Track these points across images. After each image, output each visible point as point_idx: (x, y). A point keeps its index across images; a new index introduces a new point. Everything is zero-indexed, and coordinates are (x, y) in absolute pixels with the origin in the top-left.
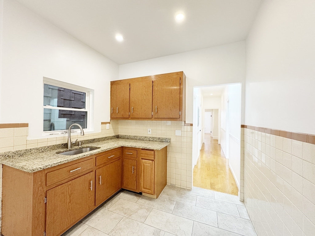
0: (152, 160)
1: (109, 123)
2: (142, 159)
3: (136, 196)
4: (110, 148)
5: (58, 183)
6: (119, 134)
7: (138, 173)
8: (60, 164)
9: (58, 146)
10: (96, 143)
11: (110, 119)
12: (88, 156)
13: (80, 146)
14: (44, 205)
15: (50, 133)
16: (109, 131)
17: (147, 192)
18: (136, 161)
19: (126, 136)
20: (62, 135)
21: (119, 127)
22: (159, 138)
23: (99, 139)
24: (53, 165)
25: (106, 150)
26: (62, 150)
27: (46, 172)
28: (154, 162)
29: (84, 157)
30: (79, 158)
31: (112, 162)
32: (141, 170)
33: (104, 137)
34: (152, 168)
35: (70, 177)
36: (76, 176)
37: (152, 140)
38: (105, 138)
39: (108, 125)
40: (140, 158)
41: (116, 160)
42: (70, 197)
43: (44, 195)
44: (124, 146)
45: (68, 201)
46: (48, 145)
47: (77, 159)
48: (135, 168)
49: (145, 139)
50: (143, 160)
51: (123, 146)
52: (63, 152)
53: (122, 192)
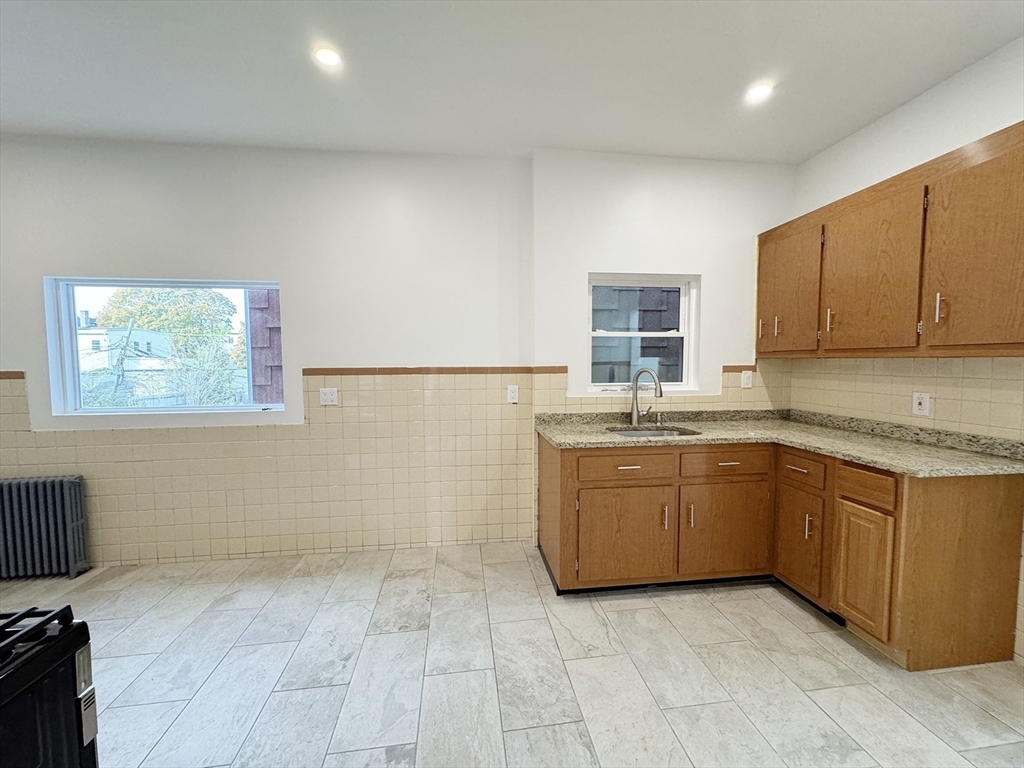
0: (887, 513)
1: (753, 369)
2: (844, 498)
3: (818, 617)
4: (726, 439)
5: (599, 484)
6: (793, 406)
7: (826, 545)
8: (599, 446)
9: (614, 417)
10: (701, 424)
11: (754, 357)
12: (659, 444)
13: (659, 424)
14: (576, 513)
15: (603, 388)
16: (752, 392)
17: (858, 622)
18: (820, 500)
19: (815, 414)
20: (623, 395)
21: (795, 382)
22: (973, 439)
23: (714, 413)
24: (588, 446)
25: (713, 443)
26: (619, 426)
27: (578, 454)
28: (891, 519)
29: (650, 444)
30: (638, 445)
31: (732, 482)
32: (839, 538)
33: (732, 410)
34: (882, 541)
35: (619, 480)
36: (633, 483)
37: (933, 440)
38: (734, 412)
39: (746, 375)
40: (837, 493)
41: (748, 478)
42: (619, 521)
43: (575, 496)
44: (781, 442)
45: (615, 527)
46: (598, 411)
47: (633, 445)
48: (818, 522)
49: (897, 435)
50: (846, 502)
51: (776, 441)
52: (621, 430)
53: (774, 587)
